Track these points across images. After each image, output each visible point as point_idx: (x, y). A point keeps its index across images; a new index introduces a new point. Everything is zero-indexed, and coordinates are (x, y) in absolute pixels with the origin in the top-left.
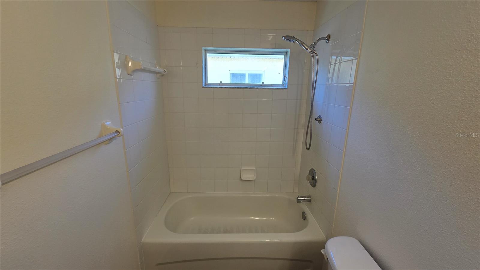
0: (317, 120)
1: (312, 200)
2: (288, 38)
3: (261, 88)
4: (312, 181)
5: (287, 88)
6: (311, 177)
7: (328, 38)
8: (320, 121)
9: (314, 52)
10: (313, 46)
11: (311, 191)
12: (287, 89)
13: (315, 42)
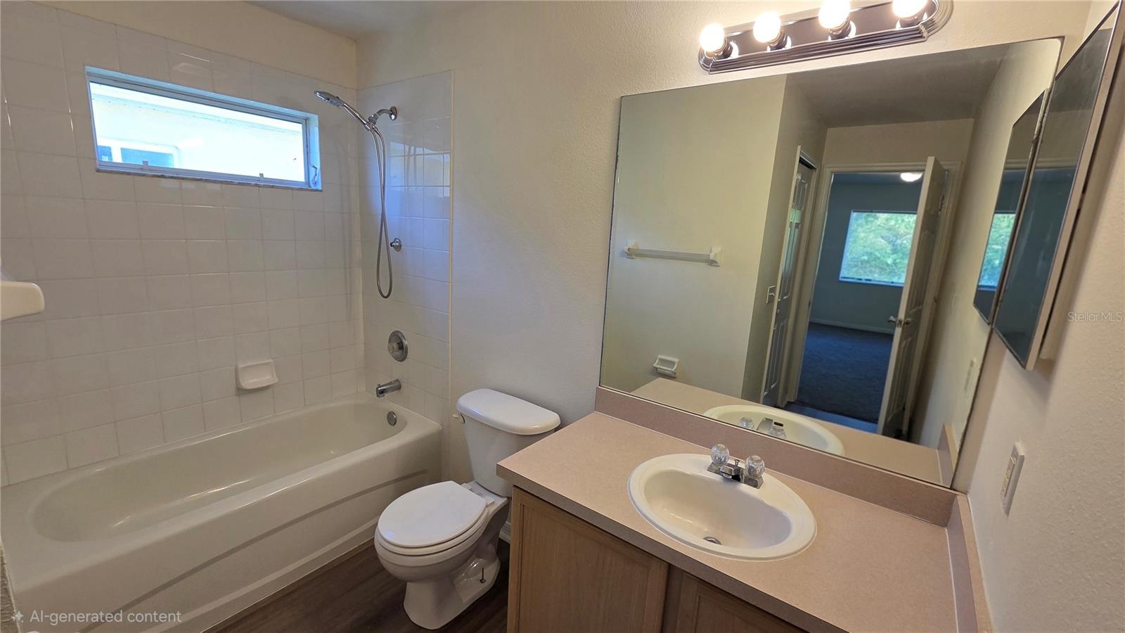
0: (393, 246)
1: (403, 385)
2: (328, 97)
3: (264, 186)
4: (399, 353)
5: (320, 188)
6: (395, 345)
7: (393, 111)
8: (398, 248)
9: (375, 130)
10: (372, 121)
11: (397, 370)
12: (321, 191)
13: (375, 115)
